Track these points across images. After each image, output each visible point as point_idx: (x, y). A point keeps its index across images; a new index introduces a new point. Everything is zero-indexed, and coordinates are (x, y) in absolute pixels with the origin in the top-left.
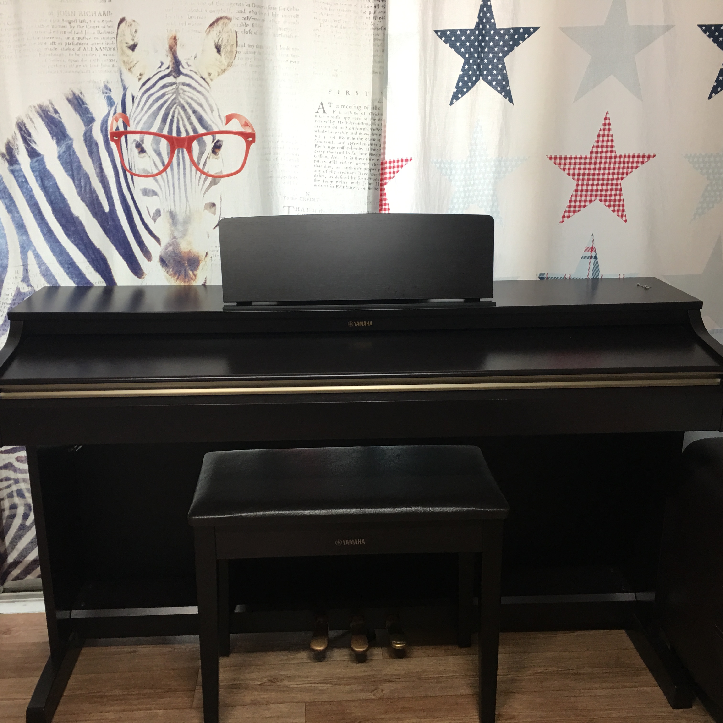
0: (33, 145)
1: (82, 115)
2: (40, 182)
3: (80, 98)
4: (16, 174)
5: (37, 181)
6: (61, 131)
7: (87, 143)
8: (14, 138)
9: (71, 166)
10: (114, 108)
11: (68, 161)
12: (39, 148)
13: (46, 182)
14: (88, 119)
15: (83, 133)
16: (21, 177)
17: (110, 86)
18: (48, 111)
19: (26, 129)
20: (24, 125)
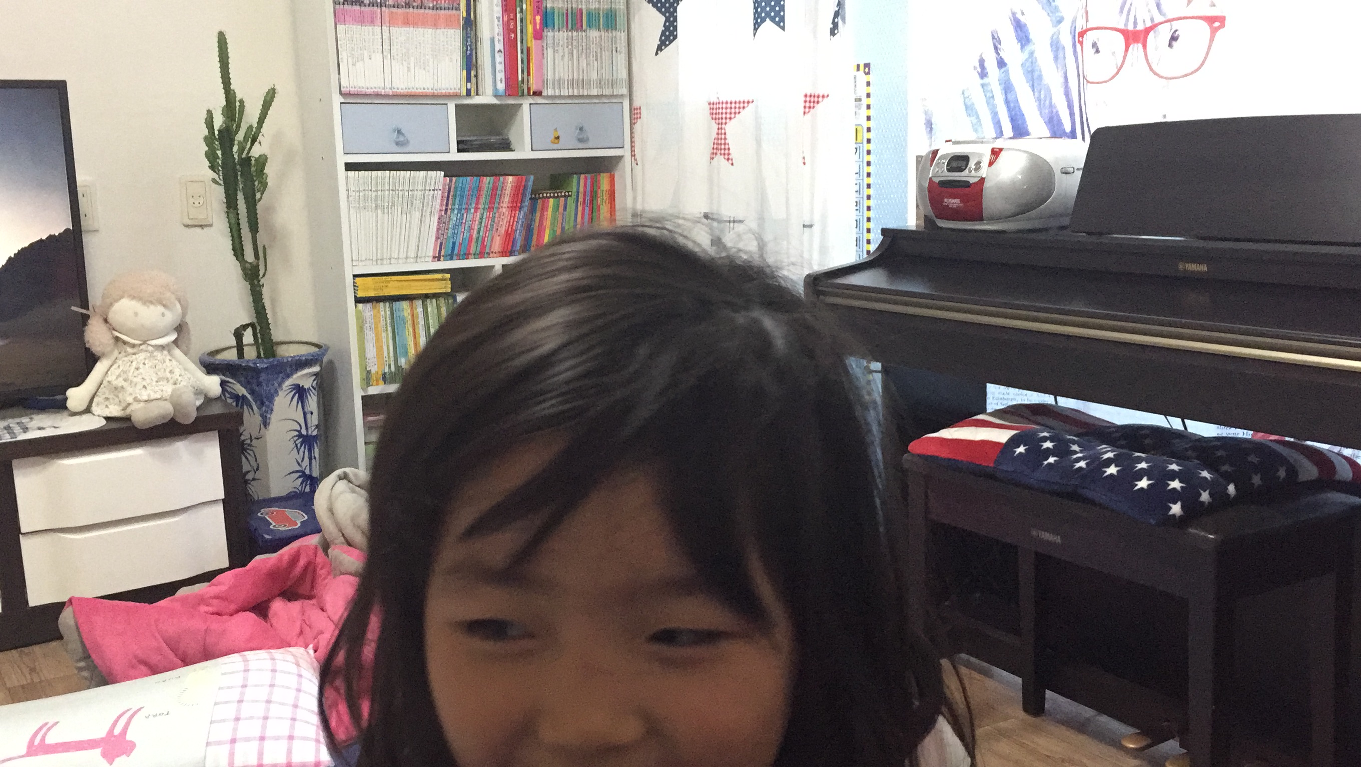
0: (1002, 54)
1: (1051, 15)
4: (985, 88)
6: (1026, 36)
7: (1053, 47)
9: (1033, 76)
11: (1029, 69)
12: (1006, 56)
13: (1009, 96)
14: (1058, 19)
15: (1050, 36)
16: (988, 91)
18: (1017, 13)
19: (998, 37)
20: (997, 32)
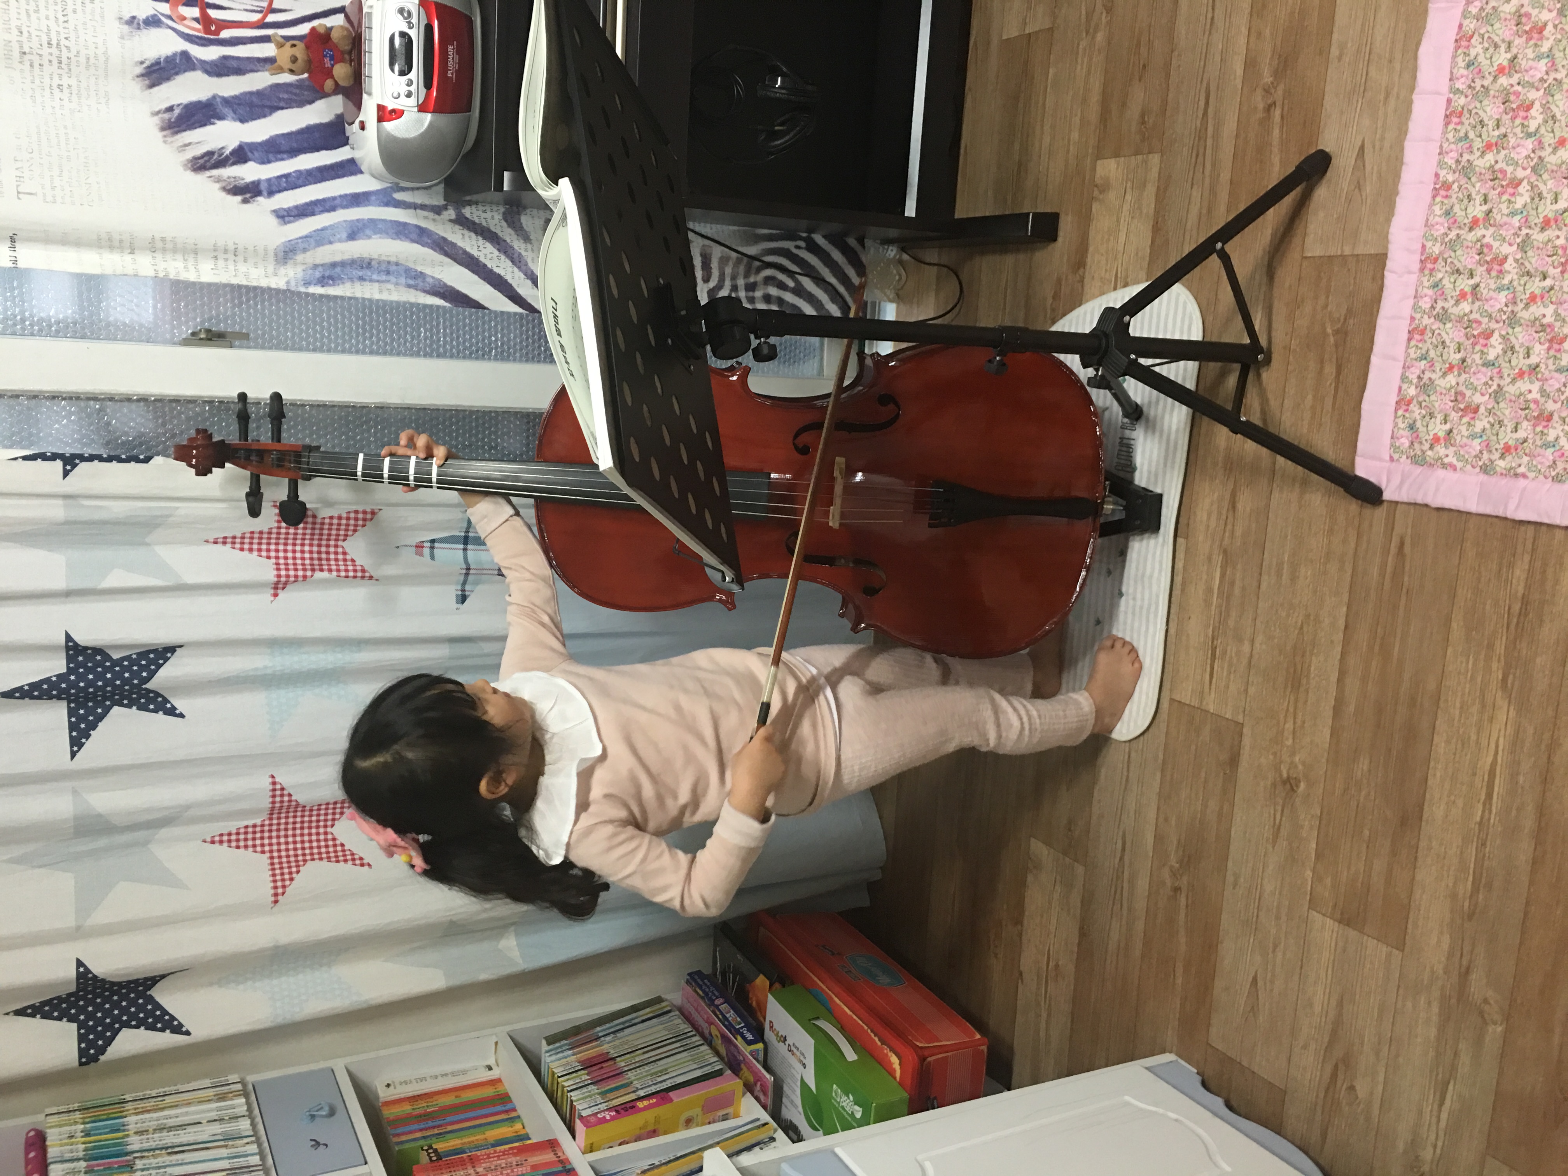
0: (227, 152)
2: (285, 156)
3: (148, 67)
5: (283, 159)
8: (218, 180)
9: (258, 106)
10: (163, 19)
12: (231, 145)
13: (286, 147)
15: (206, 76)
16: (278, 182)
17: (127, 16)
18: (169, 120)
19: (202, 158)
20: (196, 159)
